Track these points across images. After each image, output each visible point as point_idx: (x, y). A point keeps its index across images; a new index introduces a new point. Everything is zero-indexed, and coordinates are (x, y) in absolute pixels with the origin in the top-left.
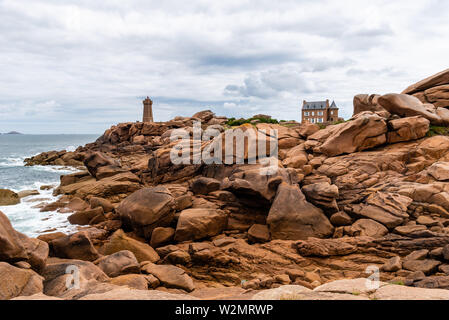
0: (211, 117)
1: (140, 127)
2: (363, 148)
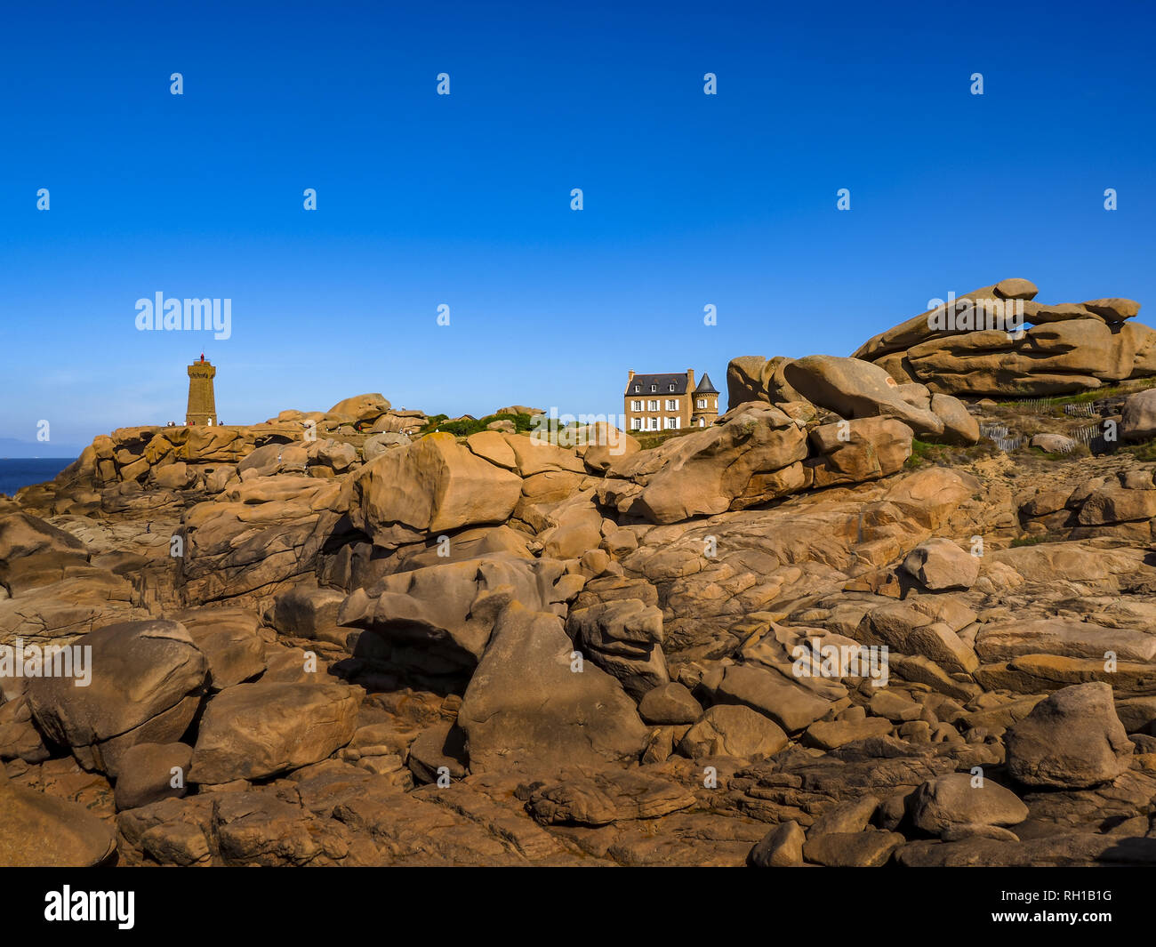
0: (382, 411)
1: (178, 438)
2: (747, 500)
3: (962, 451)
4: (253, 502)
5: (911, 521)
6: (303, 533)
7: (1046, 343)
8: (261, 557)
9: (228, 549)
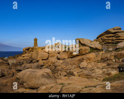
1: (33, 49)
2: (70, 57)
3: (98, 51)
4: (23, 57)
5: (88, 60)
6: (28, 61)
7: (117, 36)
8: (23, 63)
9: (20, 62)
